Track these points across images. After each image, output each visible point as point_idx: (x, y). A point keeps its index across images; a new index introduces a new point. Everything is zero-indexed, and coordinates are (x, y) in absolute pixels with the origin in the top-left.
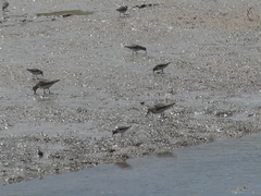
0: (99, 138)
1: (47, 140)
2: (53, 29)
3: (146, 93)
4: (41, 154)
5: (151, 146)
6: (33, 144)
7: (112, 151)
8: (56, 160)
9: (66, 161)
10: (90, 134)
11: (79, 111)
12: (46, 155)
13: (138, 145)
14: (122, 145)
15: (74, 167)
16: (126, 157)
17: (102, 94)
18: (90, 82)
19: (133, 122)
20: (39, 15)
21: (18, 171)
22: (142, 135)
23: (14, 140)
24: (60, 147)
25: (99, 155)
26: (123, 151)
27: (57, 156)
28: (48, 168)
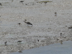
0: (54, 36)
1: (40, 37)
2: (41, 6)
3: (67, 23)
4: (38, 41)
5: (69, 38)
6: (36, 38)
7: (58, 40)
8: (42, 42)
9: (45, 42)
10: (52, 35)
11: (49, 29)
12: (40, 41)
13: (65, 38)
14: (61, 38)
15: (47, 44)
16: (62, 41)
17: (55, 24)
18: (52, 21)
19: (64, 31)
20: (37, 2)
21: (32, 45)
22: (66, 35)
23: (31, 37)
24: (43, 39)
25: (54, 41)
26: (61, 39)
28: (40, 44)
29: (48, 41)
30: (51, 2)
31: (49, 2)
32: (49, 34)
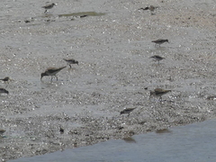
1: (67, 119)
2: (72, 28)
3: (149, 80)
4: (62, 131)
5: (153, 124)
6: (55, 122)
7: (121, 128)
8: (74, 135)
9: (83, 136)
10: (102, 114)
11: (94, 95)
12: (66, 132)
13: (142, 123)
14: (129, 123)
15: (89, 142)
16: (132, 133)
17: (112, 81)
18: (102, 72)
19: (138, 104)
20: (60, 16)
21: (43, 145)
24: (78, 125)
25: (110, 132)
27: (75, 133)
28: (68, 142)
29: (92, 133)
30: (101, 14)
31: (94, 14)
32: (95, 112)
